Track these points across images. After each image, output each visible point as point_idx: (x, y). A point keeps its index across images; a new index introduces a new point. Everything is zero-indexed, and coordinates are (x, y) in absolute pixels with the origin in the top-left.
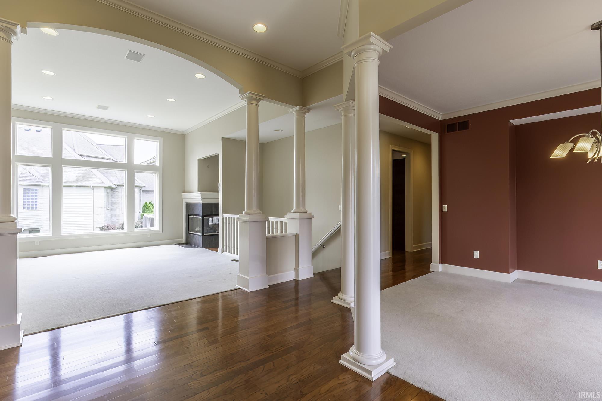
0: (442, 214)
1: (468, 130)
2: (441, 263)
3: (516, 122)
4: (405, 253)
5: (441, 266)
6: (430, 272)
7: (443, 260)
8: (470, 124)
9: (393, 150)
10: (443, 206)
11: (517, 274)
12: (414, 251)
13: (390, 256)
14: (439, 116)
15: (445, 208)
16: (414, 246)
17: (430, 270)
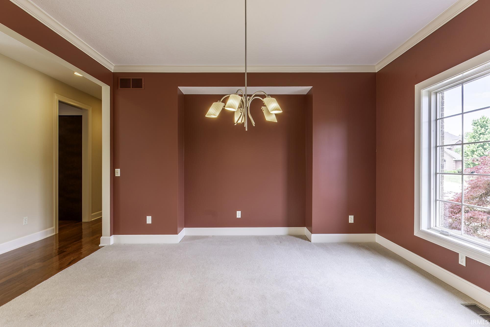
0: (114, 180)
1: (141, 89)
2: (113, 235)
3: (185, 90)
4: (81, 224)
5: (113, 237)
6: (100, 248)
7: (115, 230)
8: (143, 83)
9: (60, 102)
10: (116, 169)
11: (185, 232)
12: (92, 220)
13: (54, 234)
14: (112, 67)
15: (118, 172)
16: (93, 214)
17: (99, 245)
